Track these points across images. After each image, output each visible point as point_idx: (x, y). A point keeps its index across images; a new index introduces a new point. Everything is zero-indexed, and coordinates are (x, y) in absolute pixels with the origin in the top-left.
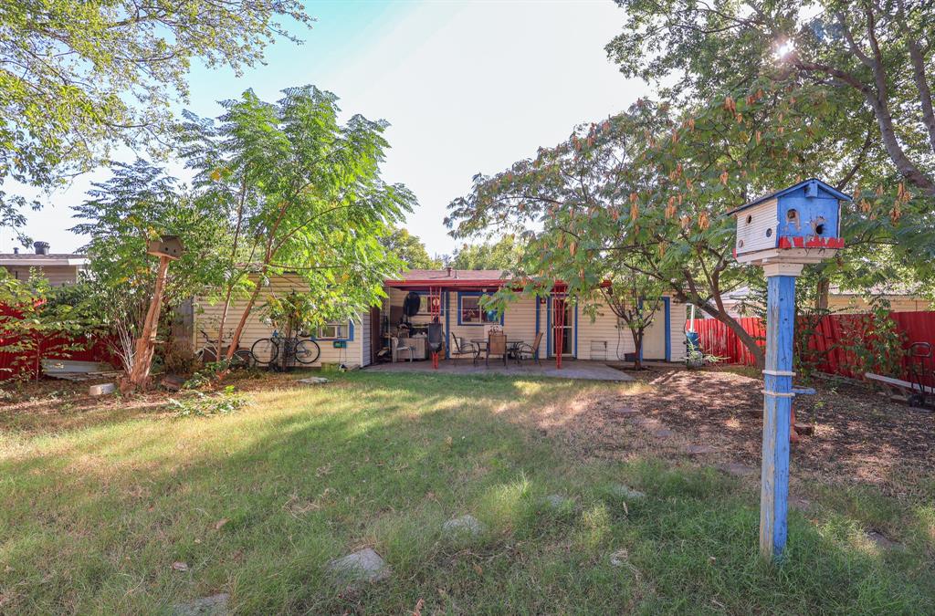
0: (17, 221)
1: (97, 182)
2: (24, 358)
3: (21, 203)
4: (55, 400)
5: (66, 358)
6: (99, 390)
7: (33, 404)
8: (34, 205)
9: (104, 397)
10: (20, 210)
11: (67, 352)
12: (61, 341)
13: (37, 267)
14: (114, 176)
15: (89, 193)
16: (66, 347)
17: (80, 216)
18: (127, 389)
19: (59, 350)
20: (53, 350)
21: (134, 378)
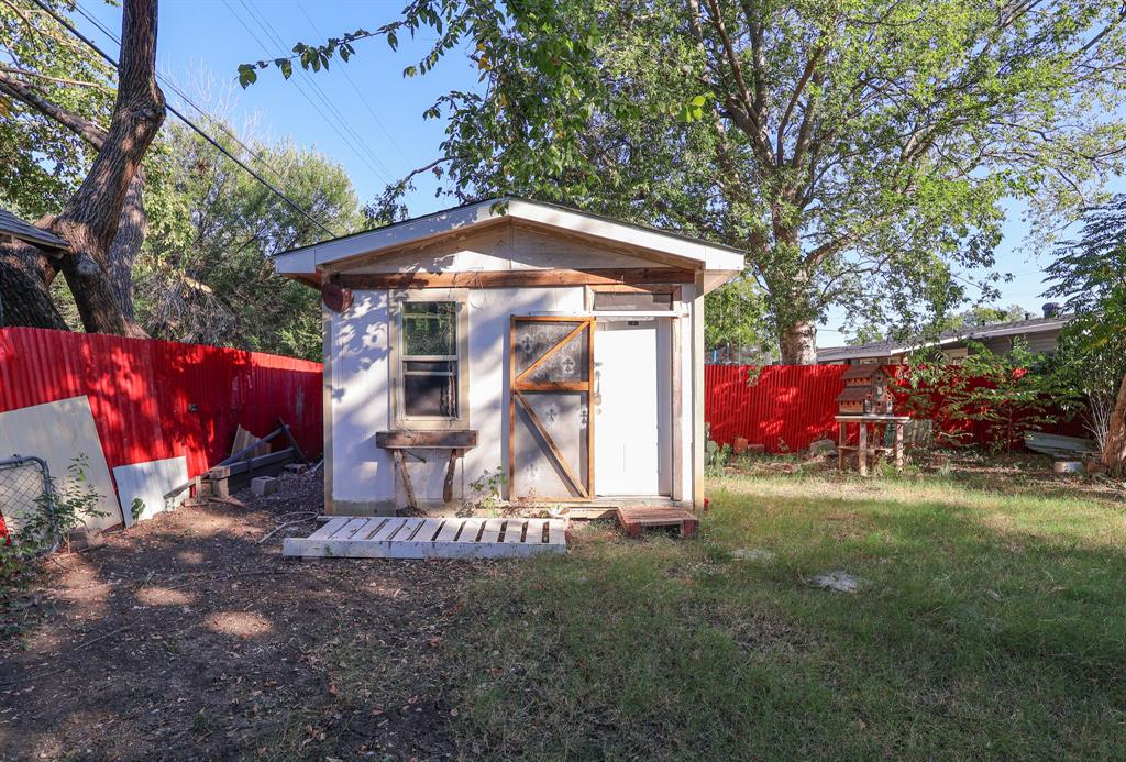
0: (994, 296)
1: (1066, 239)
2: (998, 427)
3: (995, 279)
4: (1017, 469)
5: (1036, 430)
6: (1065, 466)
7: (996, 470)
8: (1007, 277)
9: (1066, 474)
10: (994, 286)
11: (1038, 424)
12: (1033, 412)
13: (1021, 335)
14: (1085, 224)
15: (1054, 253)
16: (1037, 419)
17: (1052, 278)
18: (1095, 470)
19: (1030, 422)
20: (1024, 421)
21: (1104, 458)
